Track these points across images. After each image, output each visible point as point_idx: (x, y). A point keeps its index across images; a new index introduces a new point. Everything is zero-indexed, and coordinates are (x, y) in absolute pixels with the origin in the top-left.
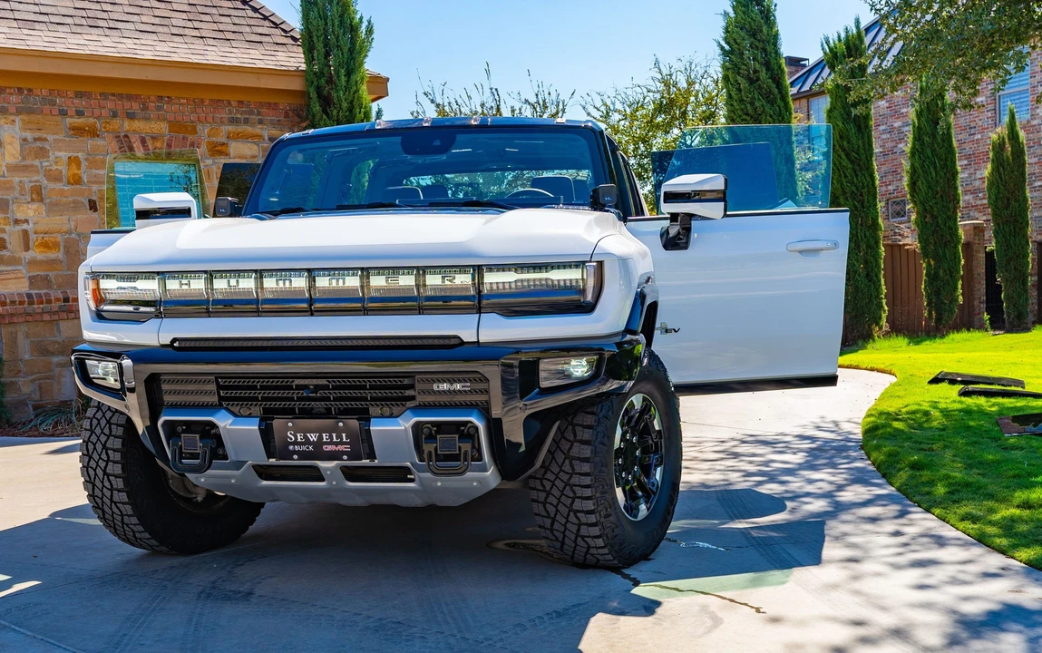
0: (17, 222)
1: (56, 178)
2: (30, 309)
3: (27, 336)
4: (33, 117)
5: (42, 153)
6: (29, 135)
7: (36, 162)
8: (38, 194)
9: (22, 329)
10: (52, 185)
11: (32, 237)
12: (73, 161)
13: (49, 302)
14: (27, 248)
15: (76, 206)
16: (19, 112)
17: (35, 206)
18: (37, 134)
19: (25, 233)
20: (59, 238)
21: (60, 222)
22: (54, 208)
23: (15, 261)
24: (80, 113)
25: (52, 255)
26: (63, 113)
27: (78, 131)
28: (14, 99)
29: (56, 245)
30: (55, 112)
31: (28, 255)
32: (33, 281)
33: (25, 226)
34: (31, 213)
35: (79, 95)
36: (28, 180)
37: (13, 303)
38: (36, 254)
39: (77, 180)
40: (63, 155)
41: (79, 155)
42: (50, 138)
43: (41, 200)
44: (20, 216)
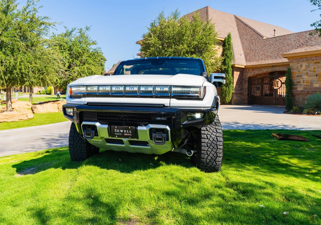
0: (303, 79)
1: (311, 71)
2: (302, 93)
3: (302, 97)
4: (308, 61)
5: (309, 67)
6: (307, 64)
7: (308, 69)
8: (307, 74)
9: (301, 96)
10: (310, 72)
11: (305, 81)
12: (315, 68)
13: (305, 92)
14: (304, 83)
15: (314, 76)
16: (306, 61)
17: (306, 76)
18: (308, 64)
19: (304, 80)
20: (309, 81)
21: (310, 78)
22: (310, 76)
23: (302, 85)
24: (316, 60)
25: (308, 84)
26: (313, 60)
27: (316, 63)
28: (305, 59)
29: (309, 82)
30: (312, 60)
31: (304, 84)
32: (304, 88)
33: (304, 79)
34: (305, 77)
35: (315, 57)
36: (306, 72)
37: (299, 92)
38: (305, 84)
39: (314, 71)
40: (313, 67)
41: (316, 67)
42: (311, 64)
43: (308, 75)
44: (303, 78)
